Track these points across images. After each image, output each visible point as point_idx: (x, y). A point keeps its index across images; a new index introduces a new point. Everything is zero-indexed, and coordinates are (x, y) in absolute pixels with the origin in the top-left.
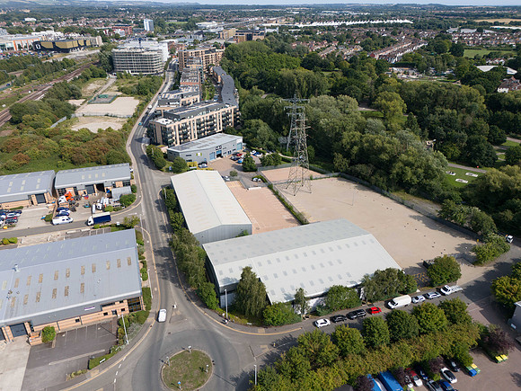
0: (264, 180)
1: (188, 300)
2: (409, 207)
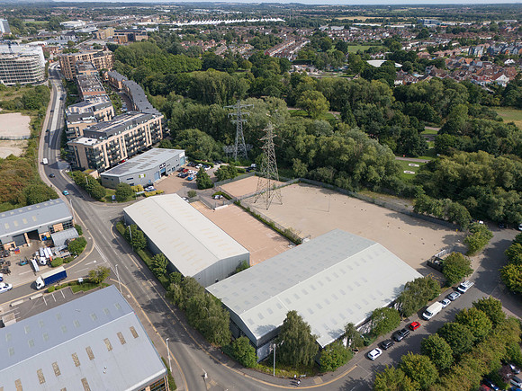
0: (227, 197)
1: (216, 362)
2: (380, 206)
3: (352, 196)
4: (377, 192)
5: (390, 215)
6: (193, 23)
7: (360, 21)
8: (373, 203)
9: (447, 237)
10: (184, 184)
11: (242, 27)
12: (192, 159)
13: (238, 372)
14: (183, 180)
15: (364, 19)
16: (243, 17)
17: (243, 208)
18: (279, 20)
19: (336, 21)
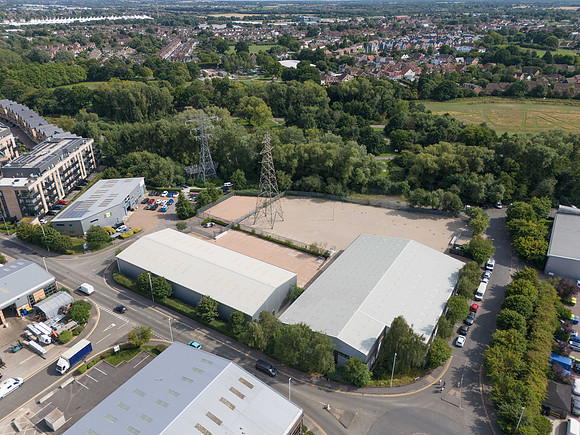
1: (328, 391)
2: (376, 206)
3: (346, 201)
4: (365, 193)
5: (389, 214)
6: (34, 22)
7: (238, 19)
8: (368, 204)
9: (448, 224)
10: (160, 217)
11: (104, 26)
12: (153, 186)
13: (356, 394)
14: (155, 212)
15: (242, 16)
16: (97, 14)
17: (244, 231)
18: (145, 17)
19: (213, 18)
